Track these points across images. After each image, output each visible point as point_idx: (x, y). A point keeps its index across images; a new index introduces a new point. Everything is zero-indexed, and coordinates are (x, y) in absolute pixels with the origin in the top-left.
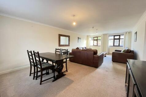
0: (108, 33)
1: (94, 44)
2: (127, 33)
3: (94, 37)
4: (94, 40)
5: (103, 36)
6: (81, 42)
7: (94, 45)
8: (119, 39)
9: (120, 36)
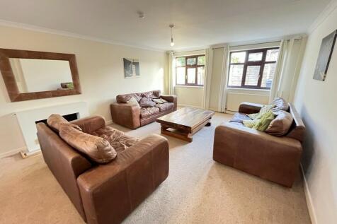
0: (226, 44)
1: (186, 81)
2: (292, 42)
3: (187, 58)
4: (188, 66)
5: (211, 52)
6: (138, 74)
7: (186, 83)
8: (261, 64)
9: (264, 51)
